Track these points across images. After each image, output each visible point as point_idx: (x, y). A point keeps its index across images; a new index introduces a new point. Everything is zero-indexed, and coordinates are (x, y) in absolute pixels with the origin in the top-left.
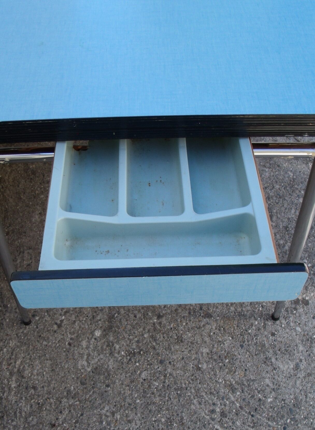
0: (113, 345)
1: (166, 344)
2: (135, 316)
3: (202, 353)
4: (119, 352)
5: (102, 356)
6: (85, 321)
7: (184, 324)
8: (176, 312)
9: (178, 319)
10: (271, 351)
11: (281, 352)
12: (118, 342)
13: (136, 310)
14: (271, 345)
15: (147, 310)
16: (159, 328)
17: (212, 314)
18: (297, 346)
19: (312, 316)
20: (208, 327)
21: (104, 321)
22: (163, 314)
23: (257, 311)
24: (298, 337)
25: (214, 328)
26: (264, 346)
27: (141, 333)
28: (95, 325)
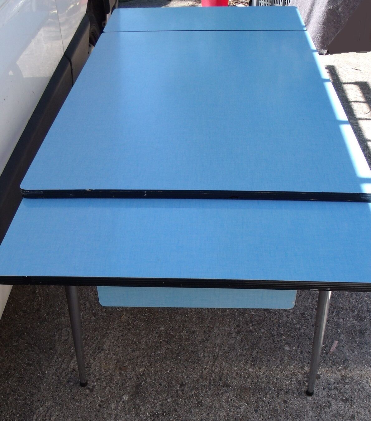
0: (139, 407)
1: (187, 408)
2: (160, 384)
3: (219, 416)
4: (144, 413)
5: (128, 416)
6: (115, 387)
7: (204, 391)
8: (197, 381)
9: (199, 387)
10: (283, 416)
11: (292, 417)
12: (143, 405)
13: (162, 379)
14: (283, 410)
15: (172, 380)
16: (181, 394)
17: (230, 384)
18: (307, 412)
19: (323, 388)
20: (226, 394)
21: (132, 388)
22: (185, 383)
23: (272, 382)
24: (308, 405)
25: (231, 396)
26: (277, 411)
27: (165, 398)
28: (124, 391)
